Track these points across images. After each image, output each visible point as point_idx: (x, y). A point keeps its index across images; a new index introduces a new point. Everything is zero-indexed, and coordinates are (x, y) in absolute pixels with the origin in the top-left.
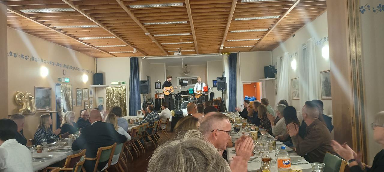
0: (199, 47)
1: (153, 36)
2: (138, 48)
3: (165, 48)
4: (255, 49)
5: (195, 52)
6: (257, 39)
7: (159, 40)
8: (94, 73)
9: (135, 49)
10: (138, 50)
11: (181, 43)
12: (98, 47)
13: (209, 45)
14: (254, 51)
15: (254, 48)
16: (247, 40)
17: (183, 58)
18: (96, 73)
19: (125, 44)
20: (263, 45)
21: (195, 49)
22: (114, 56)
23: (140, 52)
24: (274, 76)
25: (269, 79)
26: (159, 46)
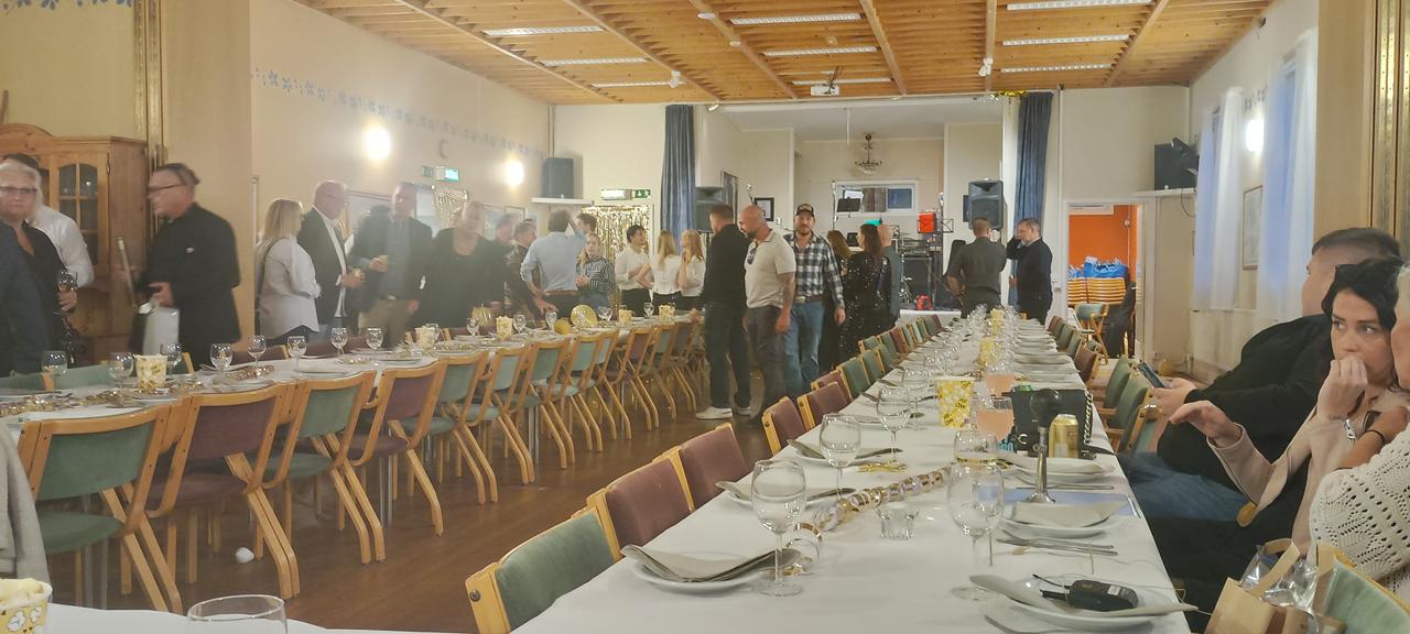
0: (904, 68)
1: (729, 23)
2: (689, 70)
3: (780, 70)
4: (1118, 75)
5: (892, 88)
6: (1117, 38)
7: (753, 39)
8: (545, 158)
9: (676, 74)
10: (690, 77)
11: (835, 51)
12: (551, 63)
13: (941, 61)
14: (1118, 84)
15: (1117, 72)
16: (1080, 40)
17: (851, 109)
18: (551, 155)
19: (637, 55)
20: (1150, 62)
21: (889, 74)
22: (611, 100)
23: (694, 84)
24: (1188, 181)
25: (1170, 192)
26: (758, 62)
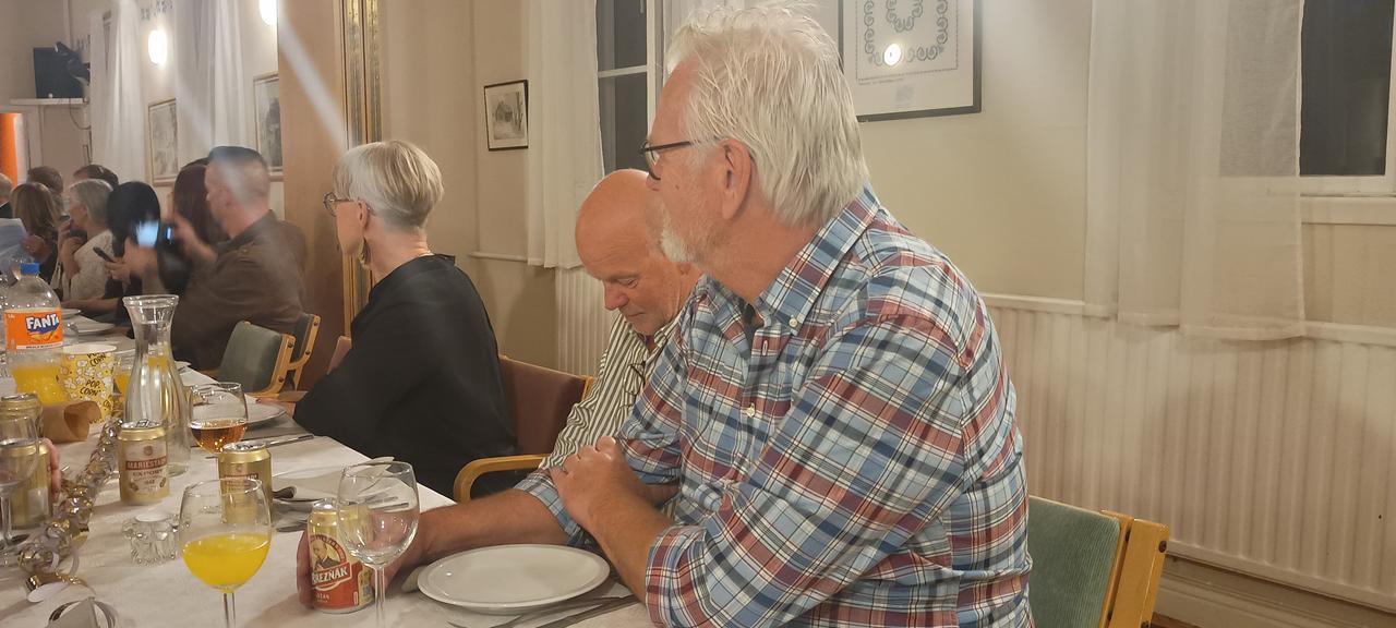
24: (77, 91)
25: (56, 101)
